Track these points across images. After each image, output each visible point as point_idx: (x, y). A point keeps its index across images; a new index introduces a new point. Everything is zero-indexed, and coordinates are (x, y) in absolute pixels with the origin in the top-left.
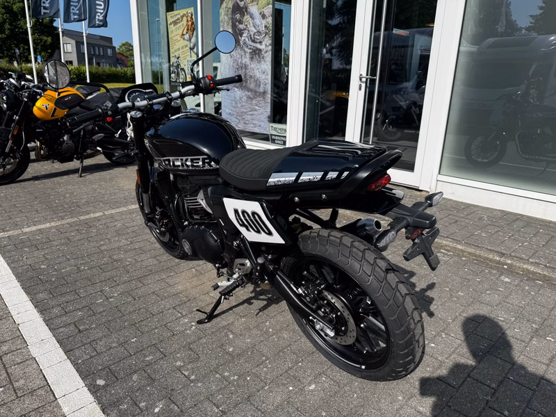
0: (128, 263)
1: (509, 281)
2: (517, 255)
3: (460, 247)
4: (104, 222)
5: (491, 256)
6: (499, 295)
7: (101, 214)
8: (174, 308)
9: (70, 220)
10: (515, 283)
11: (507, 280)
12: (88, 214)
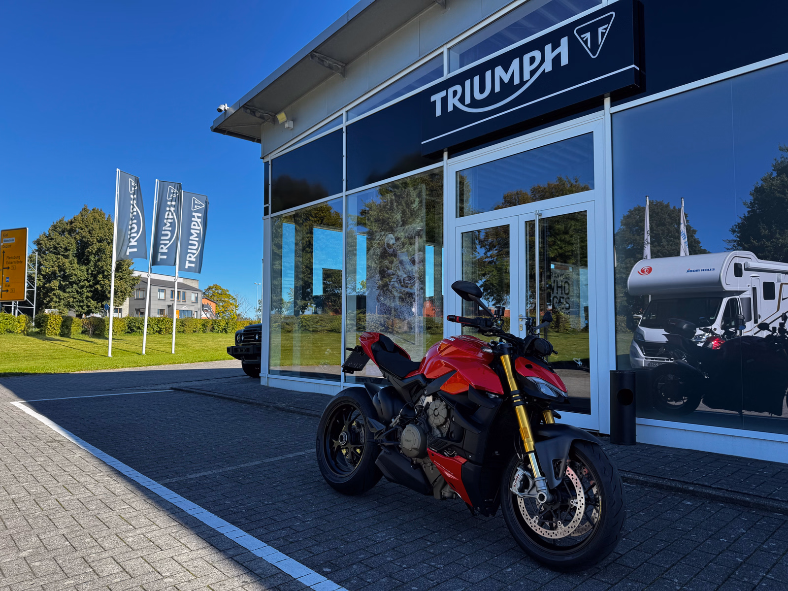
0: (310, 498)
1: (691, 504)
2: (699, 483)
3: (641, 478)
4: (267, 468)
5: (673, 484)
6: (679, 514)
7: (260, 462)
8: (369, 527)
9: (231, 468)
10: (697, 506)
11: (689, 503)
12: (246, 463)
